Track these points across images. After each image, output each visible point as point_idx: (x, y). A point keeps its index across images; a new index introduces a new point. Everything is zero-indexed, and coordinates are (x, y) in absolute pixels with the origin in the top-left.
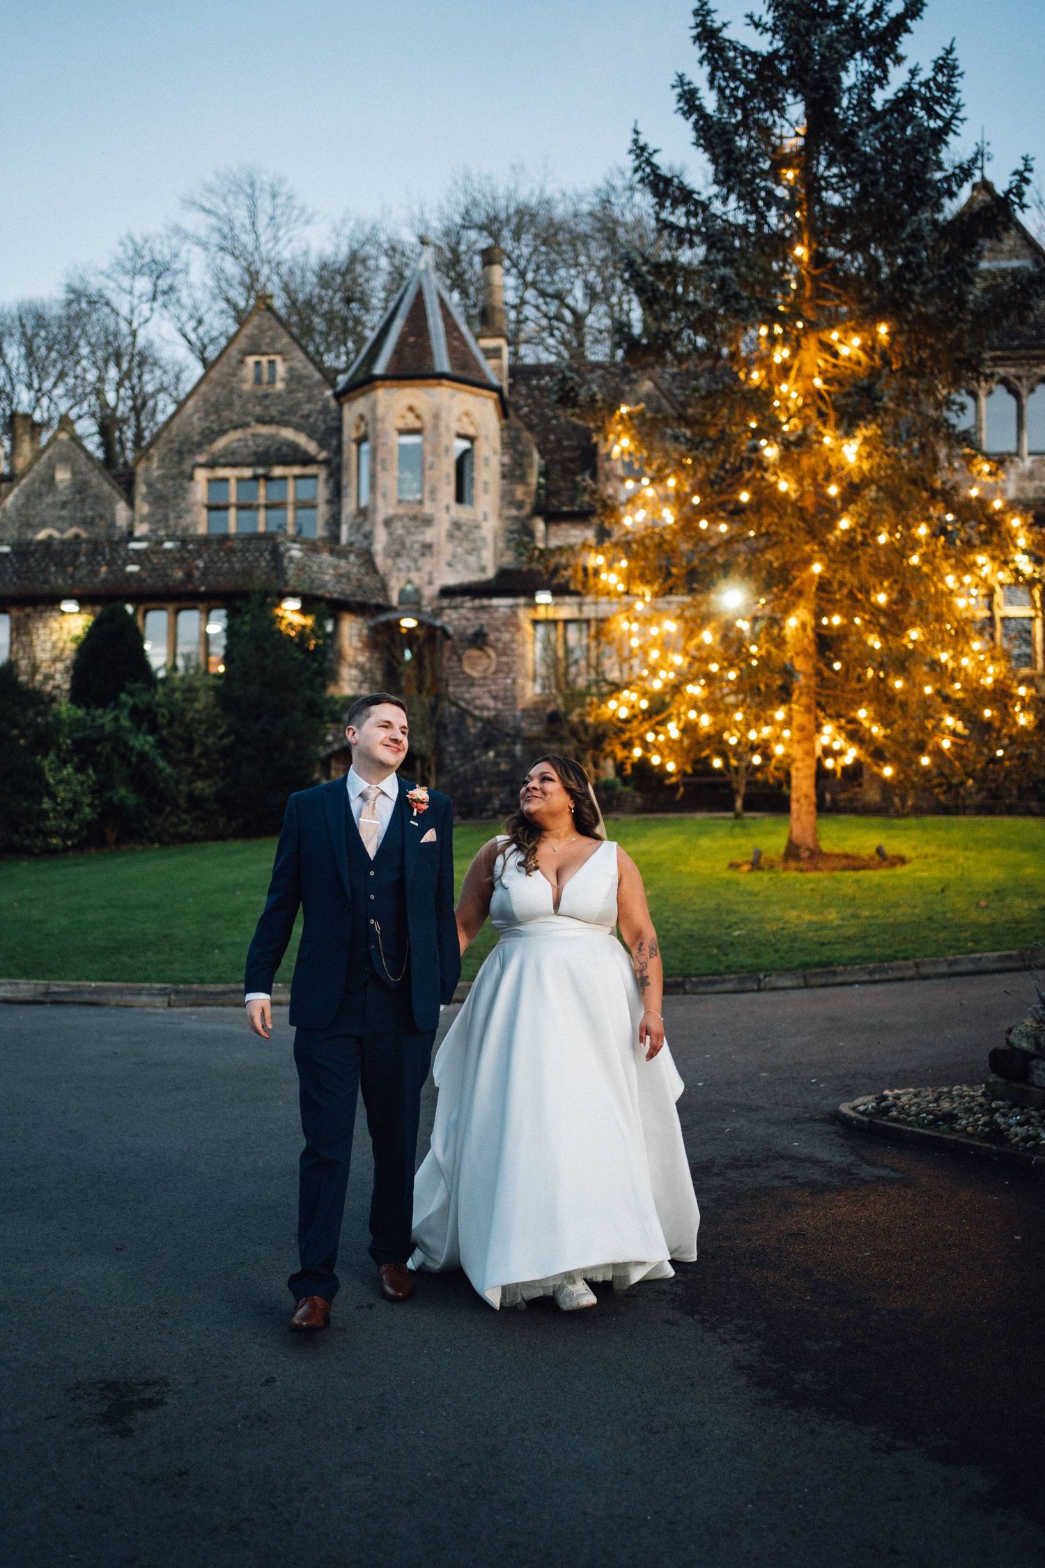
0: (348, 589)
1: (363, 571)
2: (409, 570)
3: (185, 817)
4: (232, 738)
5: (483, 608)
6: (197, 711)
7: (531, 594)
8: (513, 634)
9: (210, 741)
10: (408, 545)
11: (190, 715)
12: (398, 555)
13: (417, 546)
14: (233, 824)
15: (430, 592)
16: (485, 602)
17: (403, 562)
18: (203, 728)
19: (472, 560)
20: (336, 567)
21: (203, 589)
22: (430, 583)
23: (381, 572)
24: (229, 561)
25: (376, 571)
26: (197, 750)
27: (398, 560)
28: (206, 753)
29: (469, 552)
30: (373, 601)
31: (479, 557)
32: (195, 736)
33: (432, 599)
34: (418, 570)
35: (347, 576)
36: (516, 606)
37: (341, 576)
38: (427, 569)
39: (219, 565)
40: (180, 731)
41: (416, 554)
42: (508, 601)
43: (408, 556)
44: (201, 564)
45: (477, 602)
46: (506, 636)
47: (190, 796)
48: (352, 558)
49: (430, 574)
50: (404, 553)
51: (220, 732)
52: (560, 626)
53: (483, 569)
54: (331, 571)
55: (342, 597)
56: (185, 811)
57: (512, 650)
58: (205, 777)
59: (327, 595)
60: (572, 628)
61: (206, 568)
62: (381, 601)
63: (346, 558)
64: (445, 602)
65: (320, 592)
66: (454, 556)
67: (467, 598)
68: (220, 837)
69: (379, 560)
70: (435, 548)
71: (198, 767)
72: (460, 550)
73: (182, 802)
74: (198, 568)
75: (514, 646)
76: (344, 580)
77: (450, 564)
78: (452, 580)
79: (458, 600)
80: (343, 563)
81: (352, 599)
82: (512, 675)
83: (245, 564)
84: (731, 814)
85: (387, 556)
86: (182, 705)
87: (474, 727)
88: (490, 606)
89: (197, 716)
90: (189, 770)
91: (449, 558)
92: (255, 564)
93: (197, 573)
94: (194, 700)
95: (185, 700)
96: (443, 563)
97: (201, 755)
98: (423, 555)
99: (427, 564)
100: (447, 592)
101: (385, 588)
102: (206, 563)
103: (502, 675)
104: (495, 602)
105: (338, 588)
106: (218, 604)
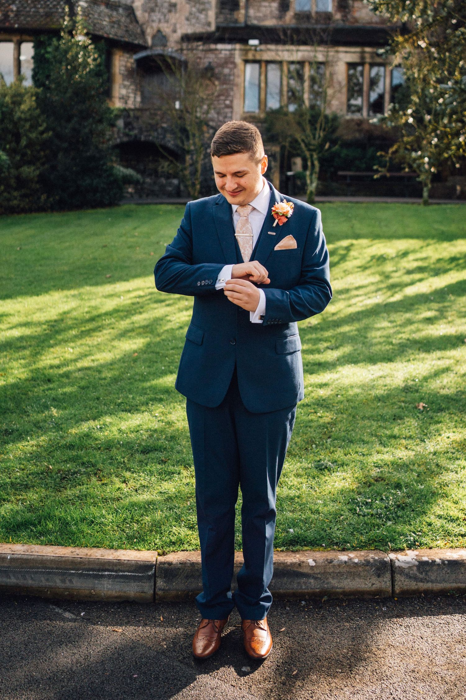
0: (120, 33)
1: (128, 20)
2: (160, 21)
3: (16, 194)
4: (51, 133)
5: (211, 50)
6: (22, 112)
7: (244, 41)
8: (231, 69)
9: (33, 135)
10: (159, 4)
11: (18, 114)
12: (152, 10)
13: (166, 5)
14: (51, 199)
15: (175, 37)
16: (213, 46)
17: (156, 16)
18: (28, 125)
19: (202, 16)
20: (110, 16)
21: (16, 26)
22: (175, 31)
23: (140, 22)
24: (35, 7)
25: (137, 22)
26: (24, 142)
27: (152, 14)
28: (30, 144)
29: (201, 11)
30: (136, 42)
31: (207, 15)
32: (21, 131)
33: (177, 42)
34: (167, 21)
35: (118, 23)
36: (235, 50)
37: (114, 22)
38: (173, 21)
39: (28, 9)
40: (10, 126)
41: (165, 11)
42: (229, 47)
43: (159, 12)
44: (14, 8)
45: (206, 47)
46: (226, 71)
47: (18, 178)
48: (121, 11)
49: (175, 25)
50: (157, 9)
51: (41, 129)
52: (263, 65)
53: (209, 24)
54: (107, 19)
55: (115, 37)
56: (16, 189)
57: (230, 80)
58: (30, 163)
59: (105, 35)
60: (271, 67)
61: (18, 11)
62: (141, 42)
63: (117, 10)
64: (185, 45)
65: (100, 33)
66: (191, 14)
67: (200, 43)
68: (41, 209)
69: (139, 13)
70: (178, 7)
71: (24, 155)
72: (194, 10)
73: (13, 182)
74: (12, 11)
75: (232, 78)
76: (116, 26)
77: (187, 19)
78: (190, 31)
79: (195, 44)
80: (115, 13)
81: (122, 39)
82: (230, 98)
83: (47, 10)
84: (421, 201)
85: (145, 11)
86: (11, 106)
87: (208, 133)
88: (216, 50)
89: (23, 116)
90: (18, 158)
91: (187, 14)
92: (54, 10)
93: (12, 15)
94: (20, 104)
95: (14, 103)
96: (183, 18)
97: (26, 146)
98: (170, 11)
99: (173, 17)
100: (187, 38)
101: (143, 33)
102: (18, 8)
103: (222, 98)
104: (220, 46)
105: (113, 31)
106: (28, 38)
